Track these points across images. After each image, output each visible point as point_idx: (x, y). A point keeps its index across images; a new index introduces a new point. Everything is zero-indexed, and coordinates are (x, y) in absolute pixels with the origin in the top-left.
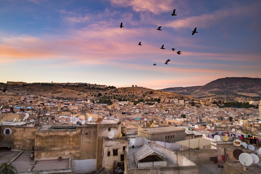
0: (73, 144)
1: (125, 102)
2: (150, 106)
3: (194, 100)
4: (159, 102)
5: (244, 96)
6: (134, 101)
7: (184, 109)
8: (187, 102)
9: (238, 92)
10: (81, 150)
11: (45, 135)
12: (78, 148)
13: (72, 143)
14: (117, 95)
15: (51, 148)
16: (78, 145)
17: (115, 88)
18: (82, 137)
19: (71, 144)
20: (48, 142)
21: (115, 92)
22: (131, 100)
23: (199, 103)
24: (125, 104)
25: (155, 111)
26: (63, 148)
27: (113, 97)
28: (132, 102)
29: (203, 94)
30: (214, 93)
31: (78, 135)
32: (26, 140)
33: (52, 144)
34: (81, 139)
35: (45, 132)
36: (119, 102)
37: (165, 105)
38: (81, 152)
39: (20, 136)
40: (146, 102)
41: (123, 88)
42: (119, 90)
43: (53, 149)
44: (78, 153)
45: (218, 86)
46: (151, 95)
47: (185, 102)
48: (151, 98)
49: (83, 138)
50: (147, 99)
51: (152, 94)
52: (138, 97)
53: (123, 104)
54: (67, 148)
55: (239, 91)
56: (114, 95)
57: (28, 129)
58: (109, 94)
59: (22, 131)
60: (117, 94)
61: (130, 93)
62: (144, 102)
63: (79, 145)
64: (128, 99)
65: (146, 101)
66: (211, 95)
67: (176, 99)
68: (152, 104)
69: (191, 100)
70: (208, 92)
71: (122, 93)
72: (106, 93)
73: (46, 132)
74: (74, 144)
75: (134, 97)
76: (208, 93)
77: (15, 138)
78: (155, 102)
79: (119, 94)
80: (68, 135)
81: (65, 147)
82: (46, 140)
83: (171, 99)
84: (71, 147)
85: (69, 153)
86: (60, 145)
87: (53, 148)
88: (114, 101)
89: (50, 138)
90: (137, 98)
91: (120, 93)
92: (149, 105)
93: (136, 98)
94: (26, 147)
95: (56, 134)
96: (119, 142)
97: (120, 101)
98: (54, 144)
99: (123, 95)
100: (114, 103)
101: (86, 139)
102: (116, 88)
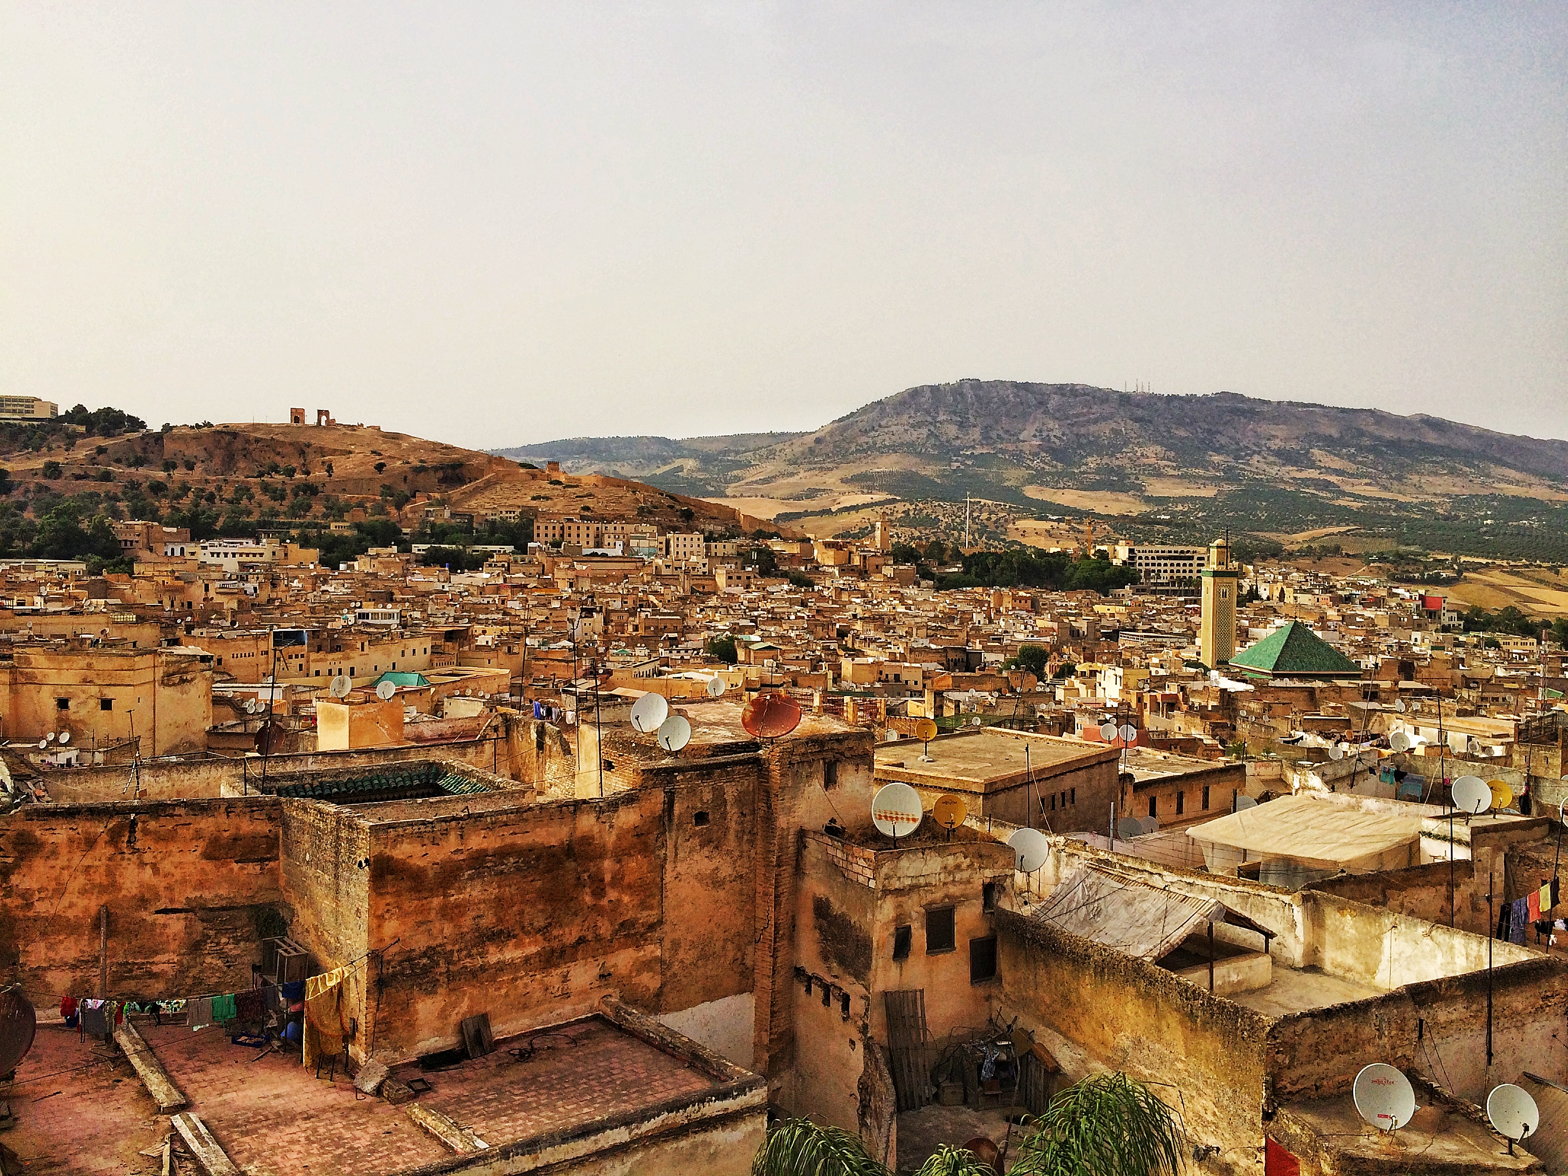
0: (619, 900)
1: (249, 545)
2: (462, 579)
3: (771, 536)
4: (522, 549)
5: (1063, 512)
6: (320, 536)
7: (713, 601)
8: (728, 548)
9: (1030, 481)
10: (667, 944)
11: (439, 858)
12: (651, 927)
13: (612, 895)
14: (158, 488)
15: (482, 955)
16: (651, 908)
17: (136, 424)
18: (670, 844)
19: (604, 902)
20: (461, 908)
21: (139, 462)
22: (294, 532)
23: (807, 558)
24: (244, 559)
25: (505, 614)
26: (555, 944)
27: (122, 505)
28: (305, 543)
29: (811, 494)
30: (882, 489)
31: (649, 832)
32: (150, 918)
33: (488, 920)
34: (665, 859)
35: (438, 827)
36: (189, 548)
37: (572, 567)
38: (667, 955)
39: (83, 892)
40: (419, 548)
41: (209, 425)
42: (169, 447)
43: (494, 956)
44: (646, 965)
45: (907, 438)
46: (455, 493)
47: (713, 550)
48: (453, 515)
49: (681, 855)
50: (424, 523)
51: (461, 481)
52: (347, 508)
53: (231, 565)
54: (581, 940)
55: (1039, 478)
56: (134, 485)
57: (163, 820)
58: (78, 477)
59: (101, 843)
60: (161, 475)
61: (275, 469)
62: (405, 548)
63: (655, 902)
64: (263, 524)
65: (420, 537)
66: (867, 498)
67: (645, 528)
68: (476, 564)
69: (745, 534)
70: (844, 481)
71: (199, 468)
72: (53, 470)
73: (445, 833)
74: (626, 899)
75: (318, 508)
76: (845, 488)
77: (29, 905)
78: (490, 548)
79: (178, 474)
80: (587, 840)
81: (570, 934)
82: (445, 896)
83: (611, 527)
84: (605, 929)
85: (596, 971)
86: (540, 922)
87: (492, 949)
88: (142, 540)
89: (471, 878)
90: (340, 517)
91: (184, 471)
92: (453, 571)
93: (337, 511)
94: (152, 975)
95: (508, 841)
96: (961, 859)
97: (195, 537)
98: (500, 920)
99: (219, 489)
100: (145, 554)
101: (696, 857)
102: (142, 425)
